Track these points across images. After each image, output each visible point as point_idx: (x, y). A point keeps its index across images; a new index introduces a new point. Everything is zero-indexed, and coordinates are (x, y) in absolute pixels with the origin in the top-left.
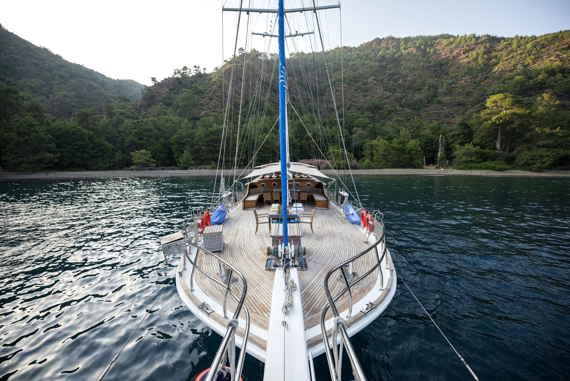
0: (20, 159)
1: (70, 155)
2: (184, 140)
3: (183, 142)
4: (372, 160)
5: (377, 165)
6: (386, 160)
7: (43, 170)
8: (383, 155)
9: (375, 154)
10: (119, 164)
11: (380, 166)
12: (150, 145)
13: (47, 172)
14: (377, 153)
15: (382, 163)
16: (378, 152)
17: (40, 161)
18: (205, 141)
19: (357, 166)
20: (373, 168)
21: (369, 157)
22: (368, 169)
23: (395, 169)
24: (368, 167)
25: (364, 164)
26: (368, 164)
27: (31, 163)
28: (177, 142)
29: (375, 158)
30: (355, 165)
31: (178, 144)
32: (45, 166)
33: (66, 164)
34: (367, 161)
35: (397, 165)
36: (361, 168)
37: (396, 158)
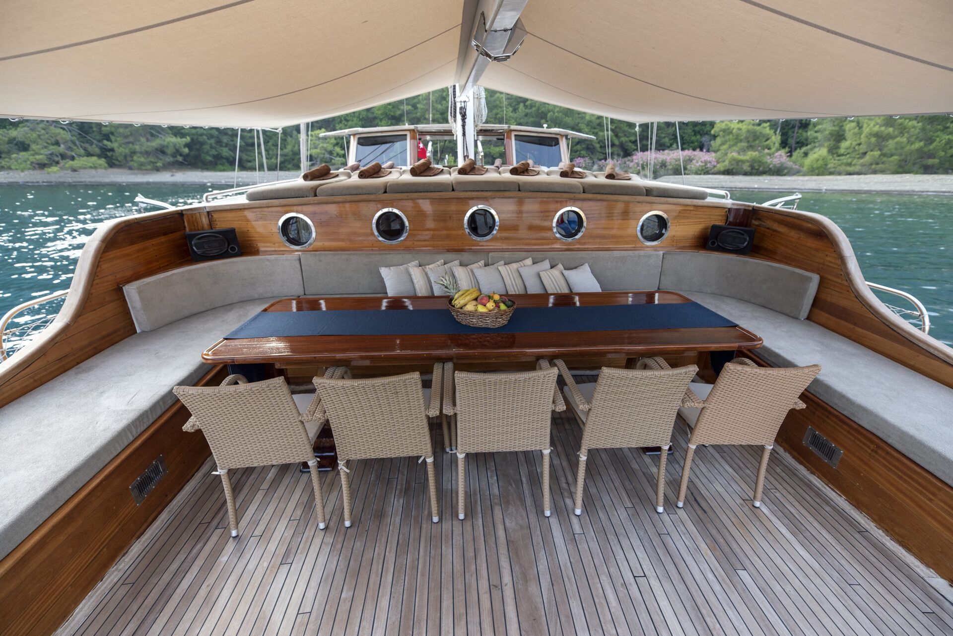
0: (131, 145)
1: (212, 141)
2: (399, 109)
3: (398, 113)
4: (833, 150)
5: (850, 164)
6: (880, 150)
7: (167, 167)
8: (877, 135)
9: (848, 135)
10: (293, 160)
11: (857, 168)
12: (341, 122)
13: (174, 170)
14: (856, 130)
15: (868, 158)
16: (860, 127)
17: (162, 151)
18: (437, 111)
19: (786, 168)
20: (831, 174)
21: (826, 144)
22: (818, 175)
23: (907, 177)
24: (821, 170)
25: (808, 161)
26: (820, 163)
27: (147, 153)
28: (386, 114)
29: (844, 145)
30: (782, 164)
31: (389, 119)
32: (169, 159)
33: (209, 158)
34: (819, 153)
35: (914, 164)
36: (797, 173)
37: (918, 145)
